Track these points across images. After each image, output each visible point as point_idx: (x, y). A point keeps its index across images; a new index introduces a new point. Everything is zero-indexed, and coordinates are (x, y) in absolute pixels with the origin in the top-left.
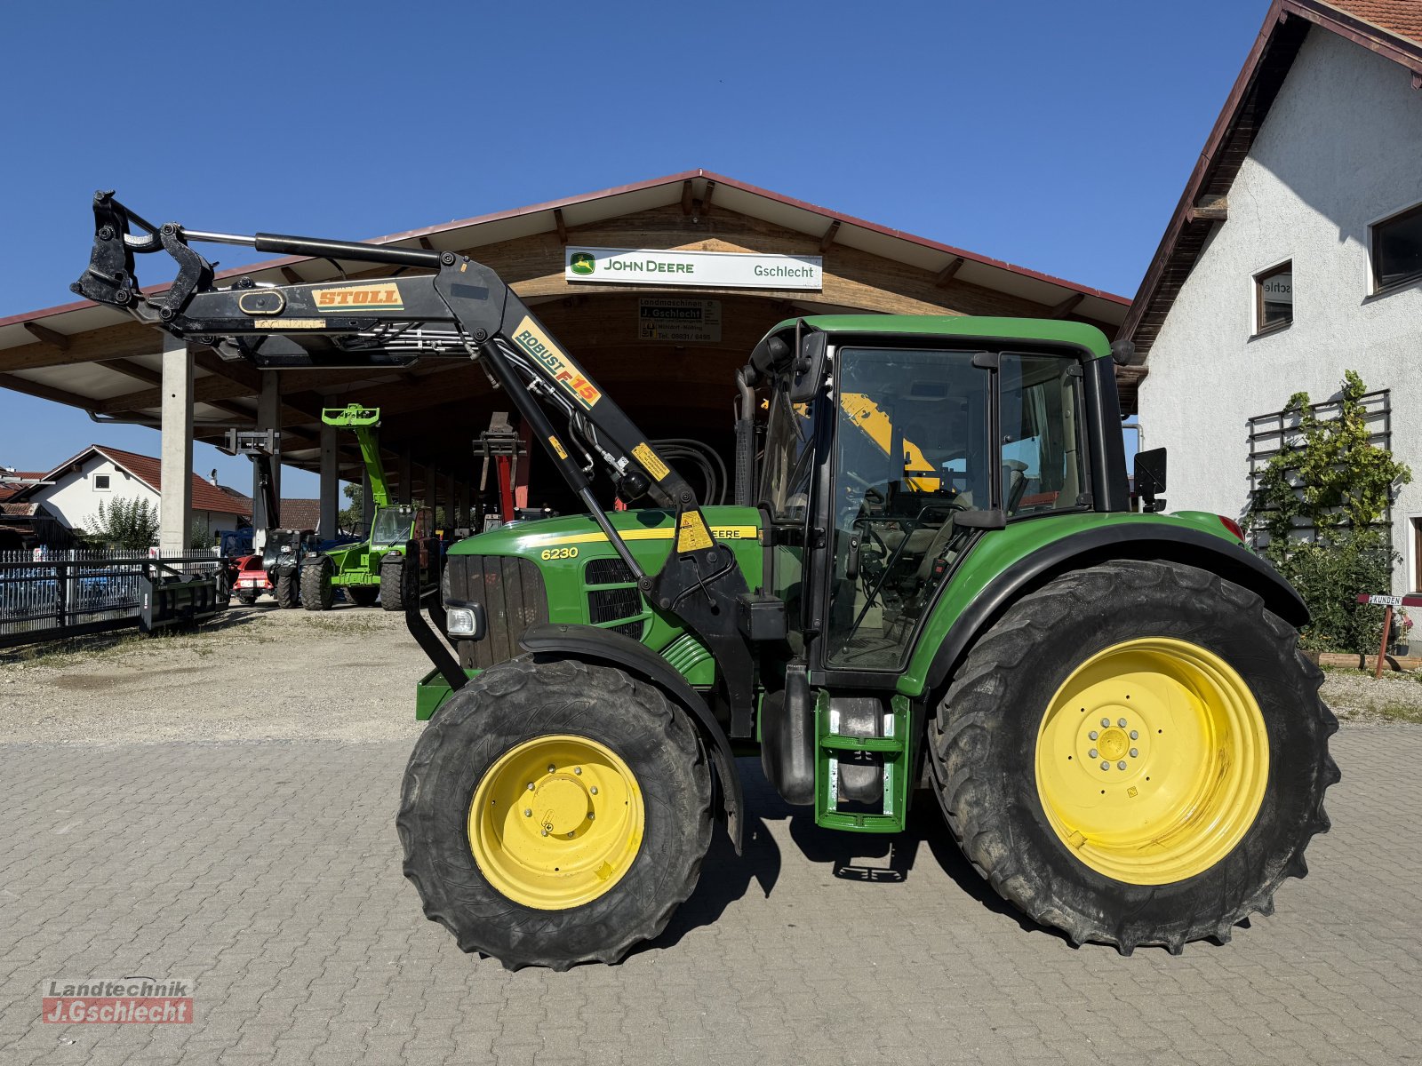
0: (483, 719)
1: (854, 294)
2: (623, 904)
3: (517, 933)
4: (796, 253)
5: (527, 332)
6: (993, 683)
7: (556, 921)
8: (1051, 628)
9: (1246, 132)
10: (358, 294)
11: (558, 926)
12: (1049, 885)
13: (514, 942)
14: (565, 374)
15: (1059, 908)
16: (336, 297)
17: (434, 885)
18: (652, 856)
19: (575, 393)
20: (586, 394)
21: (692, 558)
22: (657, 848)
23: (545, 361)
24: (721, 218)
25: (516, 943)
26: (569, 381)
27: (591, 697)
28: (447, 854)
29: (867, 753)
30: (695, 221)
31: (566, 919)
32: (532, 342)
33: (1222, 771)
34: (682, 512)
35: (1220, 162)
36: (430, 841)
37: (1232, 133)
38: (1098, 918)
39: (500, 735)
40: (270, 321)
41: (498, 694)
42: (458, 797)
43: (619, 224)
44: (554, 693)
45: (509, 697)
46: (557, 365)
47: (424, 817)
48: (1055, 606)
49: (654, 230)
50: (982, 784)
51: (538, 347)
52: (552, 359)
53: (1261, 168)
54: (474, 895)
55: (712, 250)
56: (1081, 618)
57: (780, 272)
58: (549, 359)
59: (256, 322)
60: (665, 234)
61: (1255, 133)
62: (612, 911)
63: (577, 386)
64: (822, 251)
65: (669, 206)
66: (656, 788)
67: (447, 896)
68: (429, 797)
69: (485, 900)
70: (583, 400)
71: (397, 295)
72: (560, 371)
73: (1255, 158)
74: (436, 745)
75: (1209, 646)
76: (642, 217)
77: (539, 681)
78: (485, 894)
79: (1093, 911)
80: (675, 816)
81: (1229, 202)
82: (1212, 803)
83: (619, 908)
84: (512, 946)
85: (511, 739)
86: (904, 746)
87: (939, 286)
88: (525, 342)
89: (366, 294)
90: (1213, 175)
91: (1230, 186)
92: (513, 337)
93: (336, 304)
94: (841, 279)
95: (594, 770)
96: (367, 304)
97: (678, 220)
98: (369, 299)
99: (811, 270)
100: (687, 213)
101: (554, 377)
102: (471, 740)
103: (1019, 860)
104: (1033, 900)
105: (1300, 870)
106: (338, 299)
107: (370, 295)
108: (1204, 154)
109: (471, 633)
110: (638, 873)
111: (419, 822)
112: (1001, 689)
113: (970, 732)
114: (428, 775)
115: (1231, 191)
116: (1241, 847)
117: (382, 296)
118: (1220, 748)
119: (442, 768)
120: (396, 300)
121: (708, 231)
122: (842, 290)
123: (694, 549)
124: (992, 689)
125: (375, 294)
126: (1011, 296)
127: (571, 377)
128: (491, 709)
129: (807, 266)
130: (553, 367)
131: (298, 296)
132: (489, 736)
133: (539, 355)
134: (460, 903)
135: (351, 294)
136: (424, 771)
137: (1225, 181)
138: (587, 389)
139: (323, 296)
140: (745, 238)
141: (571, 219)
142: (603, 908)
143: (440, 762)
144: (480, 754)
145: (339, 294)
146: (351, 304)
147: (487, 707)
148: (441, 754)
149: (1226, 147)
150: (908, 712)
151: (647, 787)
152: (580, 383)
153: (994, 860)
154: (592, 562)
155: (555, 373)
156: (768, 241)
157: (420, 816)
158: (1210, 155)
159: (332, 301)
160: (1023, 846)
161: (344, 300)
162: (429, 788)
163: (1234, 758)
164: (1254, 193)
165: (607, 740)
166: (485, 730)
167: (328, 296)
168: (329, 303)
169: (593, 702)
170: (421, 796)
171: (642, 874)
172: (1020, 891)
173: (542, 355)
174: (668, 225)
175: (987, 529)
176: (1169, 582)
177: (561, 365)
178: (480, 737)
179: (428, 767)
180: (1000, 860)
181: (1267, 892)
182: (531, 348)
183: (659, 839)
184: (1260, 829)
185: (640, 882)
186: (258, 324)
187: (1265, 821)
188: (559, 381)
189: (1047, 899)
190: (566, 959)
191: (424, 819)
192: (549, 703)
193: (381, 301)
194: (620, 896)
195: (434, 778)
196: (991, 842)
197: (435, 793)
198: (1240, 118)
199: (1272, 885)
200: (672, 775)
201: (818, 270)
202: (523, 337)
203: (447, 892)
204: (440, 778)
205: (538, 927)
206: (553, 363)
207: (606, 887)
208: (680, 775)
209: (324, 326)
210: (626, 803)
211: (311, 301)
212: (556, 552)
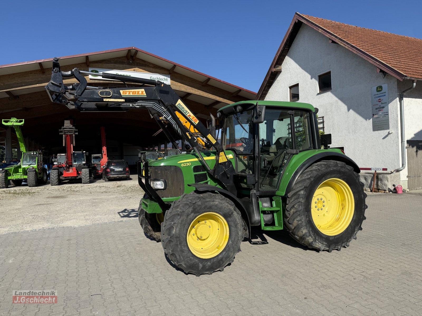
0: (191, 209)
1: (180, 87)
2: (226, 254)
3: (201, 265)
4: (162, 74)
5: (179, 104)
6: (303, 191)
7: (210, 261)
8: (314, 177)
9: (286, 49)
10: (133, 92)
11: (211, 262)
12: (316, 238)
13: (200, 268)
14: (190, 115)
15: (318, 243)
16: (127, 92)
17: (179, 256)
18: (232, 241)
19: (192, 120)
20: (195, 121)
21: (222, 164)
22: (233, 239)
23: (184, 112)
24: (139, 62)
25: (201, 268)
26: (190, 117)
27: (216, 202)
28: (183, 247)
29: (269, 211)
30: (131, 62)
31: (212, 260)
32: (181, 106)
33: (343, 208)
34: (220, 152)
35: (280, 57)
36: (178, 244)
37: (284, 49)
38: (325, 245)
39: (195, 213)
40: (108, 99)
41: (194, 202)
42: (185, 231)
43: (106, 62)
44: (208, 201)
45: (196, 203)
46: (187, 113)
47: (177, 237)
48: (314, 172)
49: (118, 64)
50: (302, 216)
51: (182, 108)
52: (186, 111)
53: (290, 59)
54: (190, 257)
55: (136, 71)
56: (320, 175)
57: (165, 80)
58: (185, 111)
59: (104, 99)
60: (121, 65)
61: (289, 50)
62: (223, 257)
63: (193, 118)
64: (170, 74)
65: (122, 57)
66: (232, 224)
67: (183, 258)
68: (178, 232)
69: (192, 258)
70: (194, 122)
71: (144, 93)
72: (188, 115)
73: (289, 56)
74: (179, 217)
75: (343, 180)
76: (113, 60)
77: (204, 198)
78: (192, 256)
79: (324, 243)
80: (237, 231)
81: (282, 67)
82: (341, 216)
83: (225, 256)
84: (200, 269)
85: (197, 214)
86: (281, 209)
87: (203, 86)
88: (179, 106)
89: (136, 92)
90: (279, 60)
91: (282, 63)
92: (176, 105)
93: (127, 95)
94: (176, 82)
95: (210, 221)
96: (136, 95)
97: (125, 61)
98: (137, 93)
100: (128, 59)
101: (187, 116)
102: (188, 215)
103: (310, 233)
104: (312, 242)
105: (361, 229)
106: (128, 93)
107: (137, 92)
108: (277, 54)
109: (163, 188)
110: (228, 246)
111: (175, 239)
112: (305, 192)
113: (298, 204)
114: (177, 226)
115: (282, 64)
116: (350, 225)
117: (140, 93)
118: (342, 203)
119: (181, 223)
120: (144, 94)
121: (135, 65)
122: (176, 86)
123: (223, 162)
124: (303, 193)
125: (138, 92)
126: (222, 89)
127: (191, 116)
128: (192, 207)
129: (166, 78)
130: (186, 113)
131: (116, 92)
132: (192, 214)
133: (183, 110)
134: (186, 260)
135: (131, 92)
136: (176, 225)
137: (281, 62)
138: (195, 119)
139: (123, 92)
140: (147, 68)
141: (91, 59)
142: (221, 256)
143: (180, 222)
144: (190, 219)
145: (128, 92)
146: (131, 95)
147: (191, 206)
148: (180, 220)
149: (282, 53)
150: (281, 200)
151: (230, 224)
152: (194, 118)
153: (304, 233)
154: (195, 166)
155: (187, 115)
156: (154, 69)
157: (176, 237)
158: (278, 55)
159: (126, 93)
160: (310, 229)
161: (129, 93)
162: (177, 229)
163: (346, 205)
164: (288, 65)
165: (220, 212)
166: (191, 212)
167: (125, 92)
168: (125, 94)
169: (217, 203)
170: (175, 232)
171: (229, 246)
172: (309, 240)
173: (184, 110)
174: (122, 63)
175: (294, 154)
176: (337, 165)
177: (189, 113)
178: (190, 214)
179: (177, 223)
180: (306, 233)
181: (356, 234)
182: (181, 108)
183: (233, 237)
184: (353, 220)
185: (229, 249)
186: (105, 100)
187: (354, 218)
188: (188, 117)
189: (315, 241)
190: (212, 271)
191: (177, 238)
192: (207, 204)
193: (140, 94)
194: (224, 253)
195: (179, 226)
196: (303, 229)
197: (179, 231)
198: (285, 46)
199: (356, 233)
200: (236, 220)
201: (169, 79)
202: (178, 105)
203: (183, 257)
204: (180, 226)
205: (206, 264)
206: (187, 112)
207: (221, 250)
208: (238, 220)
209: (124, 101)
210: (218, 229)
211: (120, 93)
212: (185, 164)
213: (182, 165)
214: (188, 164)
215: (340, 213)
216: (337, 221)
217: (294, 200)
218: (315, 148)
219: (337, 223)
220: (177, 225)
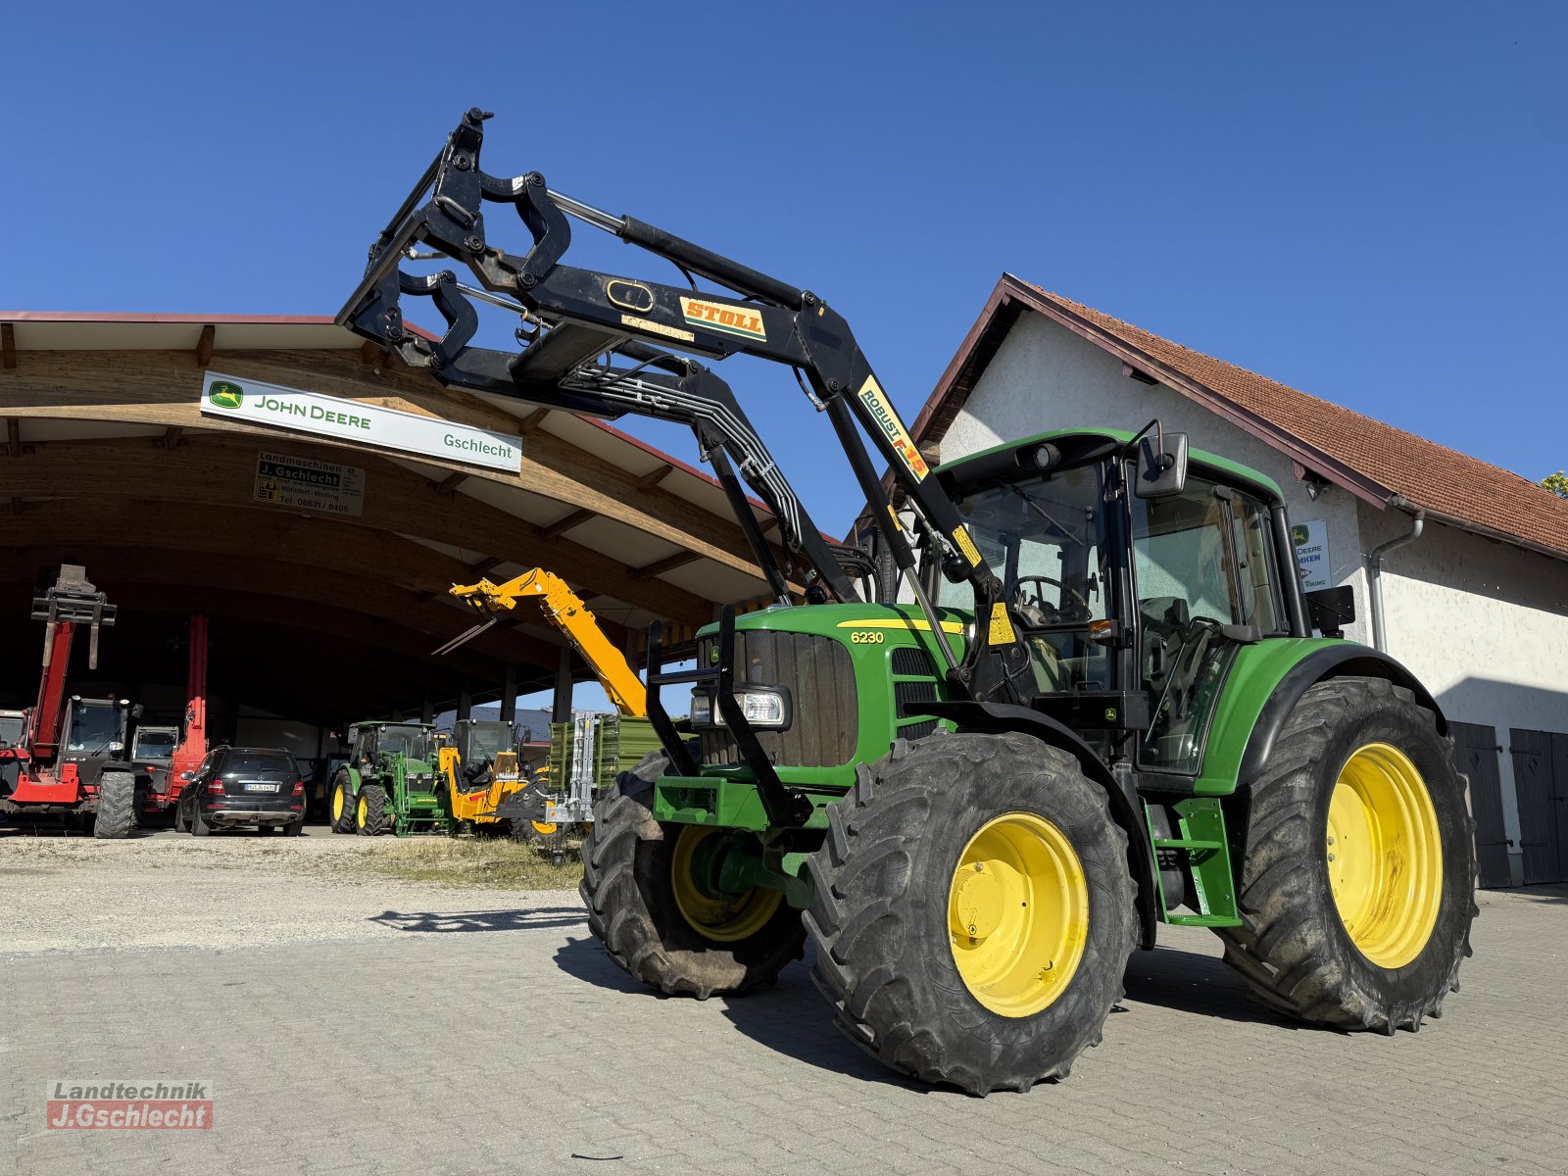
0: (967, 789)
1: (555, 483)
2: (1079, 1006)
3: (997, 1046)
4: (492, 429)
5: (870, 391)
6: (1303, 776)
7: (1027, 1030)
8: (1337, 727)
9: (962, 392)
10: (724, 313)
11: (1029, 1034)
12: (1349, 969)
13: (995, 1055)
14: (900, 442)
15: (1356, 991)
16: (703, 311)
17: (924, 991)
18: (1099, 951)
19: (908, 462)
20: (917, 466)
21: (999, 652)
22: (1103, 941)
23: (885, 425)
24: (409, 376)
25: (996, 1058)
26: (903, 450)
27: (1050, 770)
28: (936, 949)
30: (377, 372)
31: (1033, 1026)
32: (875, 403)
33: (1395, 870)
34: (993, 602)
35: (940, 413)
36: (922, 934)
37: (954, 390)
38: (1378, 1000)
39: (980, 808)
40: (638, 320)
41: (977, 760)
42: (944, 880)
44: (1022, 763)
45: (986, 765)
46: (894, 431)
47: (918, 904)
48: (1331, 708)
49: (323, 373)
50: (1306, 872)
51: (879, 409)
52: (891, 425)
53: (980, 424)
54: (958, 1001)
55: (394, 408)
56: (1350, 720)
58: (888, 424)
59: (623, 316)
60: (336, 380)
61: (968, 393)
62: (1070, 1014)
63: (909, 456)
64: (522, 433)
65: (346, 350)
66: (1100, 874)
67: (937, 1003)
68: (921, 880)
69: (967, 1008)
70: (914, 472)
71: (760, 324)
72: (896, 438)
73: (971, 412)
74: (926, 816)
75: (1408, 753)
76: (309, 355)
77: (1009, 749)
78: (966, 1001)
79: (1375, 992)
80: (1116, 906)
81: (941, 450)
82: (1394, 897)
83: (1076, 1010)
84: (992, 1063)
85: (987, 813)
86: (1224, 844)
88: (869, 401)
89: (732, 315)
90: (933, 424)
91: (943, 436)
92: (860, 394)
93: (702, 319)
94: (540, 466)
96: (732, 326)
97: (355, 367)
98: (735, 322)
99: (509, 451)
100: (367, 361)
101: (892, 443)
102: (958, 813)
103: (1331, 945)
104: (1338, 986)
105: (1468, 952)
106: (705, 313)
107: (736, 318)
108: (928, 404)
109: (779, 721)
110: (1088, 970)
111: (910, 910)
112: (1313, 782)
113: (1291, 824)
114: (919, 853)
115: (943, 441)
116: (1436, 931)
117: (747, 322)
118: (1388, 851)
119: (934, 843)
120: (759, 330)
121: (391, 386)
122: (541, 477)
123: (1001, 642)
124: (1304, 782)
125: (741, 318)
127: (906, 447)
128: (972, 778)
129: (505, 446)
130: (891, 433)
131: (666, 299)
132: (972, 808)
133: (880, 417)
134: (948, 1012)
135: (718, 311)
136: (914, 847)
137: (940, 430)
138: (918, 461)
139: (691, 306)
140: (436, 402)
142: (1061, 1012)
143: (930, 836)
144: (963, 828)
145: (707, 308)
146: (717, 322)
147: (968, 775)
148: (931, 827)
149: (947, 401)
151: (1091, 874)
152: (912, 455)
153: (1309, 947)
154: (896, 650)
155: (892, 440)
156: (462, 411)
157: (912, 902)
158: (934, 405)
159: (699, 314)
160: (1333, 933)
161: (711, 316)
162: (921, 869)
163: (1409, 855)
164: (966, 444)
165: (1060, 819)
166: (969, 801)
167: (696, 307)
168: (696, 315)
169: (1054, 776)
170: (912, 879)
171: (1091, 971)
172: (1327, 977)
173: (883, 418)
174: (343, 371)
175: (1244, 643)
176: (1390, 696)
177: (898, 432)
178: (965, 809)
179: (918, 842)
180: (1318, 947)
181: (1456, 972)
182: (874, 409)
183: (1104, 931)
184: (1444, 915)
185: (1091, 980)
186: (626, 320)
187: (1446, 908)
188: (896, 448)
189: (1348, 983)
190: (1032, 1076)
191: (917, 907)
192: (1020, 774)
193: (745, 326)
194: (1074, 997)
195: (926, 855)
196: (1309, 930)
197: (927, 875)
198: (961, 378)
199: (1458, 964)
200: (1114, 859)
201: (517, 452)
202: (867, 397)
203: (937, 998)
204: (931, 857)
205: (1014, 1038)
206: (891, 430)
207: (1057, 989)
208: (1118, 859)
209: (692, 339)
210: (1024, 904)
211: (678, 308)
212: (864, 635)
213: (853, 637)
214: (875, 638)
215: (1384, 889)
216: (1380, 919)
217: (1271, 813)
218: (1293, 633)
219: (1382, 928)
220: (916, 848)
